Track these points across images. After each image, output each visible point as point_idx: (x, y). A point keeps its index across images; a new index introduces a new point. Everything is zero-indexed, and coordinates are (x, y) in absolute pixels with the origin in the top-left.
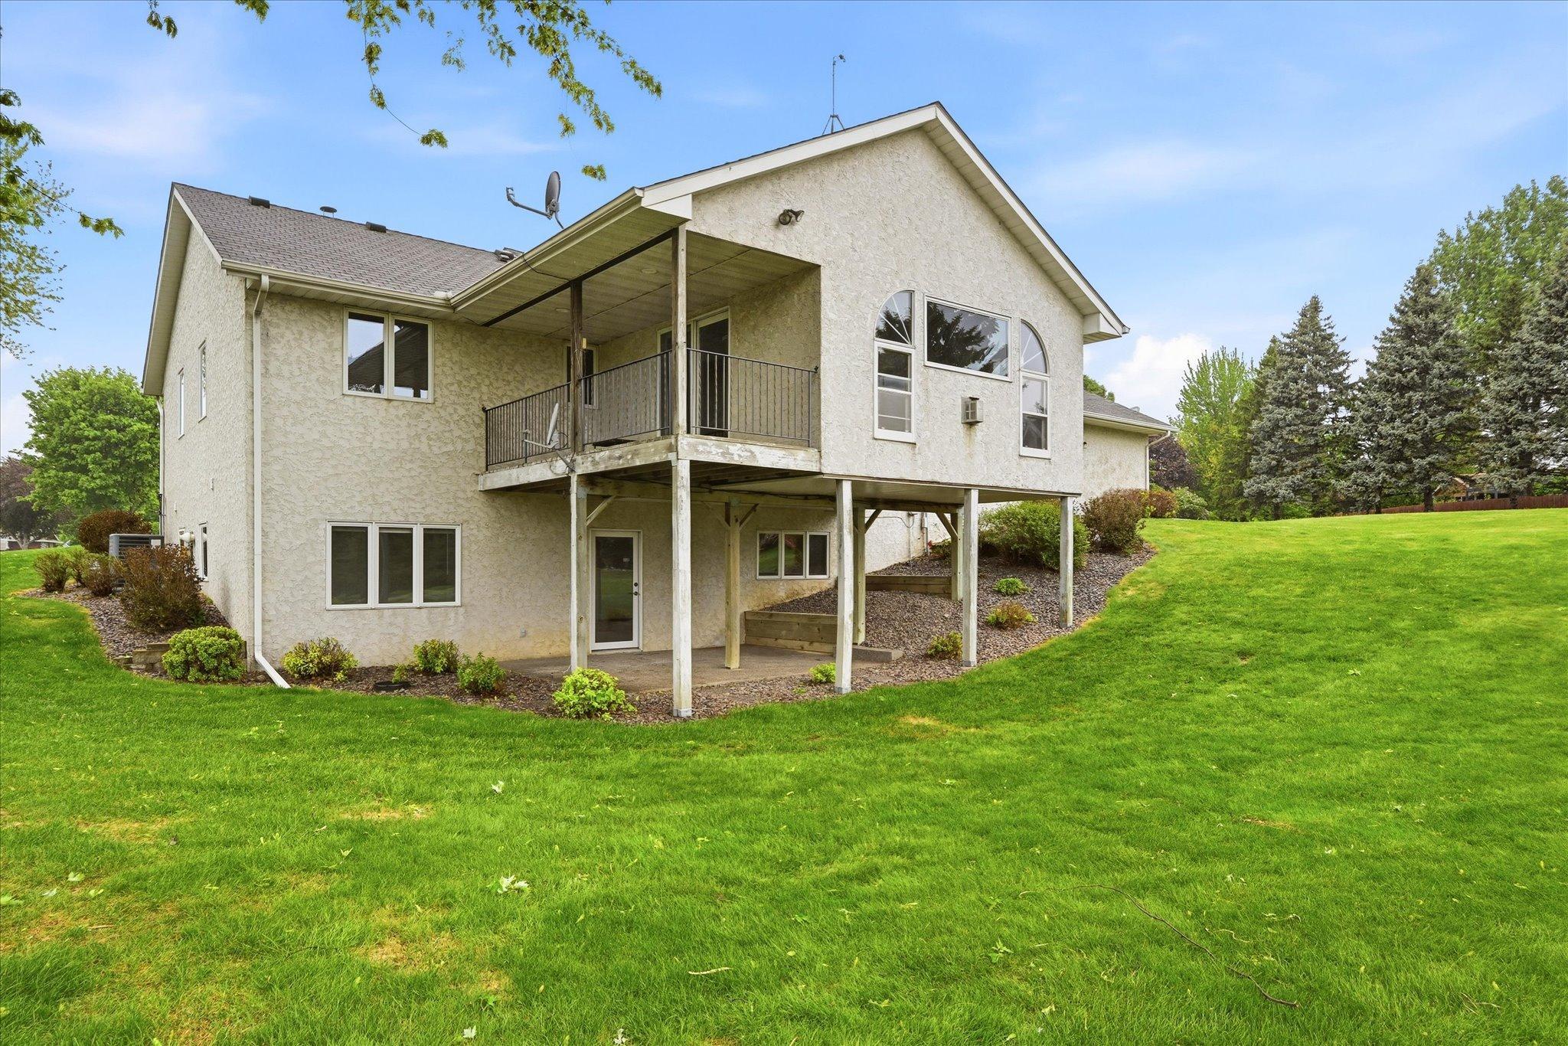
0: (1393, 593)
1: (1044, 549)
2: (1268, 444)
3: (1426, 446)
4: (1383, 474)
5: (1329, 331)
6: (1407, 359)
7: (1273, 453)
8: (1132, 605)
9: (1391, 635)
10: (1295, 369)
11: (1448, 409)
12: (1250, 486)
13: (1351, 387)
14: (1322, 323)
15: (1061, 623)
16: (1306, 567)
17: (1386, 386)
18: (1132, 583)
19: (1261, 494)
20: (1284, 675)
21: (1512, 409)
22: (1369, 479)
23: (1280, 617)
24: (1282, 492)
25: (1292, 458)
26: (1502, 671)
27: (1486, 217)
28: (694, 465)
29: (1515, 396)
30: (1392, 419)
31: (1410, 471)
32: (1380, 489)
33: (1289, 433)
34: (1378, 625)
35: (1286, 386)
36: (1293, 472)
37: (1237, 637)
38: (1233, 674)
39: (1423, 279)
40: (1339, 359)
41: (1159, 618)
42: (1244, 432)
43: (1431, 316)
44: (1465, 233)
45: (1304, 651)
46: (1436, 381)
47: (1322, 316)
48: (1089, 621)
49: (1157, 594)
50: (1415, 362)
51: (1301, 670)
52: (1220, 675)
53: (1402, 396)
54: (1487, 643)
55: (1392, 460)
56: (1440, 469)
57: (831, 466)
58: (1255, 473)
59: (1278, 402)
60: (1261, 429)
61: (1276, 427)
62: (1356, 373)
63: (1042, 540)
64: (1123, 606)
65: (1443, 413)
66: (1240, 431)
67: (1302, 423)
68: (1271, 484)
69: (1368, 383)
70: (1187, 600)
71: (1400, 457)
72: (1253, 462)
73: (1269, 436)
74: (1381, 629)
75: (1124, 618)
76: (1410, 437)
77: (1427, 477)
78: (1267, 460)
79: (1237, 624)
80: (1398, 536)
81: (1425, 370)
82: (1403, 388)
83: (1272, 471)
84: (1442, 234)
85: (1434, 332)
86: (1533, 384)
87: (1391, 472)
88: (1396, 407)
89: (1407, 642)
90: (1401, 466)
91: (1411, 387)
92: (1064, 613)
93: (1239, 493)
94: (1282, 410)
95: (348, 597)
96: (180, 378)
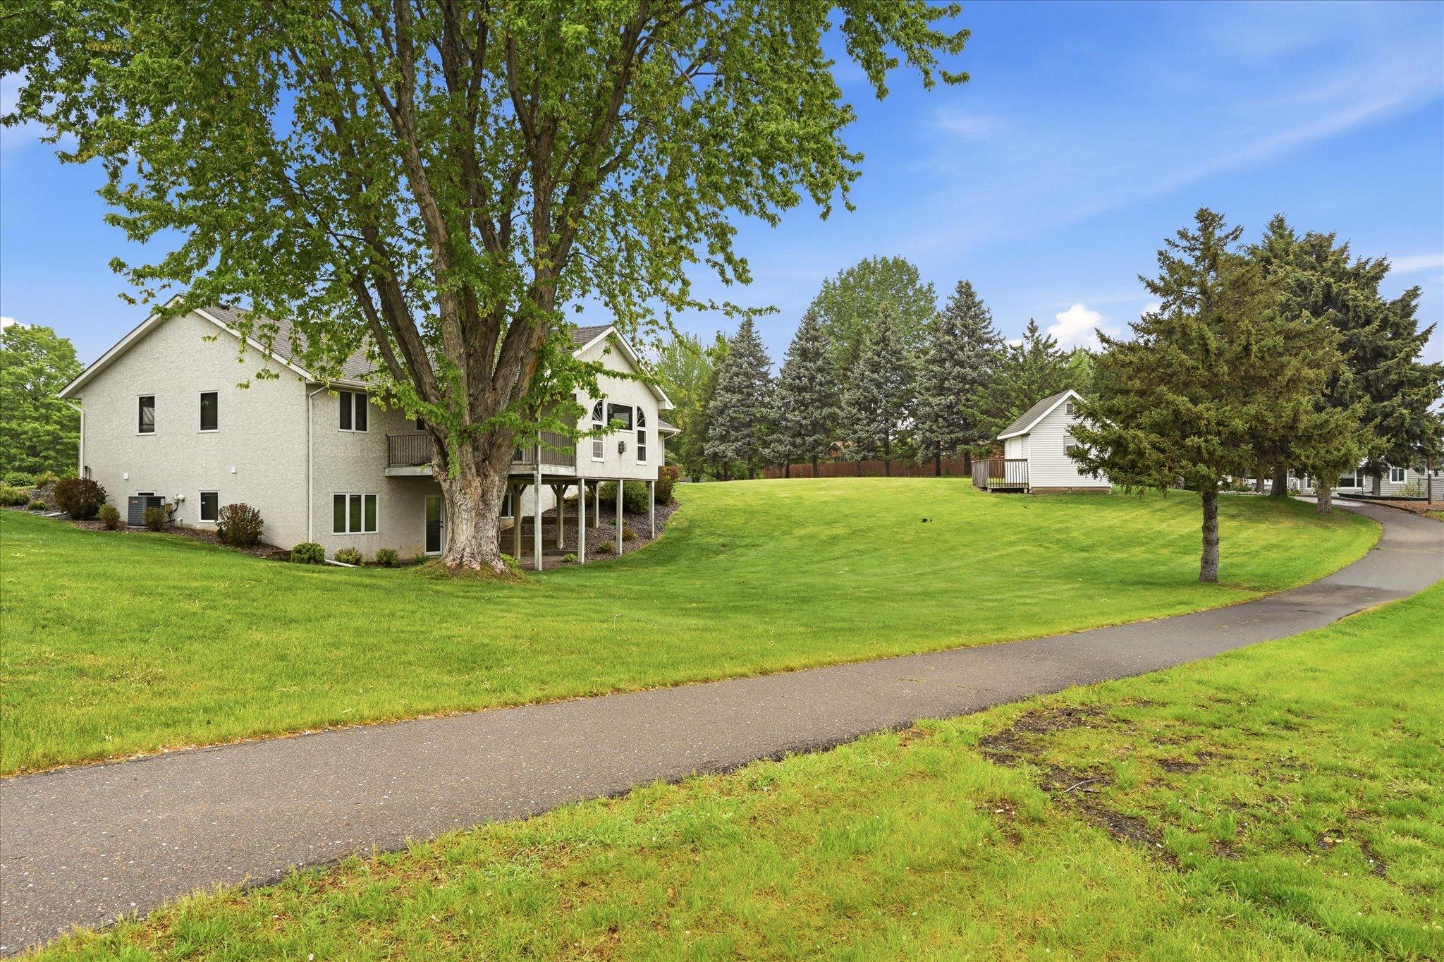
0: (775, 522)
1: (632, 503)
2: (720, 420)
3: (813, 428)
4: (789, 447)
5: (758, 341)
6: (802, 370)
7: (723, 425)
8: (676, 529)
9: (773, 537)
10: (737, 366)
11: (826, 405)
12: (709, 448)
13: (771, 381)
14: (754, 335)
15: (649, 537)
16: (745, 512)
17: (792, 388)
18: (674, 519)
19: (715, 454)
20: (738, 551)
21: (854, 411)
22: (781, 448)
23: (736, 532)
24: (729, 454)
25: (737, 429)
26: (802, 547)
27: (851, 273)
28: (543, 475)
29: (857, 402)
30: (794, 410)
31: (804, 444)
32: (787, 456)
33: (735, 412)
34: (769, 534)
35: (731, 378)
36: (736, 440)
37: (721, 540)
38: (721, 552)
39: (811, 318)
40: (762, 361)
41: (689, 534)
42: (704, 407)
43: (816, 343)
44: (838, 283)
45: (744, 544)
46: (818, 387)
47: (753, 330)
48: (661, 536)
49: (686, 524)
50: (807, 373)
51: (743, 550)
52: (717, 553)
53: (800, 395)
54: (801, 539)
55: (794, 436)
56: (820, 444)
57: (579, 474)
58: (712, 439)
59: (727, 389)
60: (716, 407)
61: (725, 407)
62: (775, 373)
63: (631, 497)
64: (673, 530)
65: (821, 408)
66: (702, 406)
67: (742, 405)
68: (722, 448)
69: (781, 385)
70: (699, 526)
71: (799, 434)
72: (711, 431)
73: (721, 412)
74: (769, 535)
75: (675, 534)
76: (804, 422)
77: (813, 448)
78: (720, 430)
79: (720, 535)
80: (783, 495)
81: (812, 378)
82: (801, 389)
83: (723, 439)
84: (826, 282)
85: (818, 354)
86: (865, 397)
87: (793, 444)
88: (796, 402)
89: (777, 539)
90: (799, 441)
91: (805, 389)
92: (650, 532)
93: (701, 452)
94: (729, 395)
95: (339, 527)
96: (141, 399)
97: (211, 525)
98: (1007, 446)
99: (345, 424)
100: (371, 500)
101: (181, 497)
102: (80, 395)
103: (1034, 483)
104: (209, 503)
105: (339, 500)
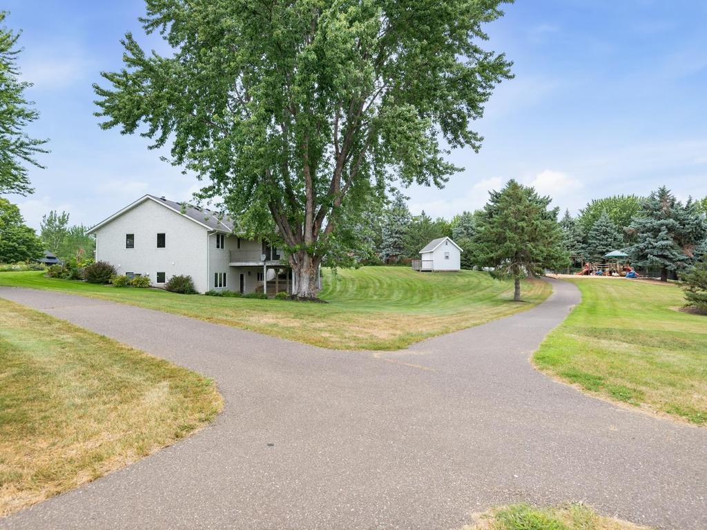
95: (216, 286)
96: (127, 235)
97: (161, 285)
98: (423, 256)
99: (218, 247)
100: (225, 274)
101: (147, 274)
102: (95, 233)
103: (436, 268)
104: (161, 277)
105: (216, 274)
